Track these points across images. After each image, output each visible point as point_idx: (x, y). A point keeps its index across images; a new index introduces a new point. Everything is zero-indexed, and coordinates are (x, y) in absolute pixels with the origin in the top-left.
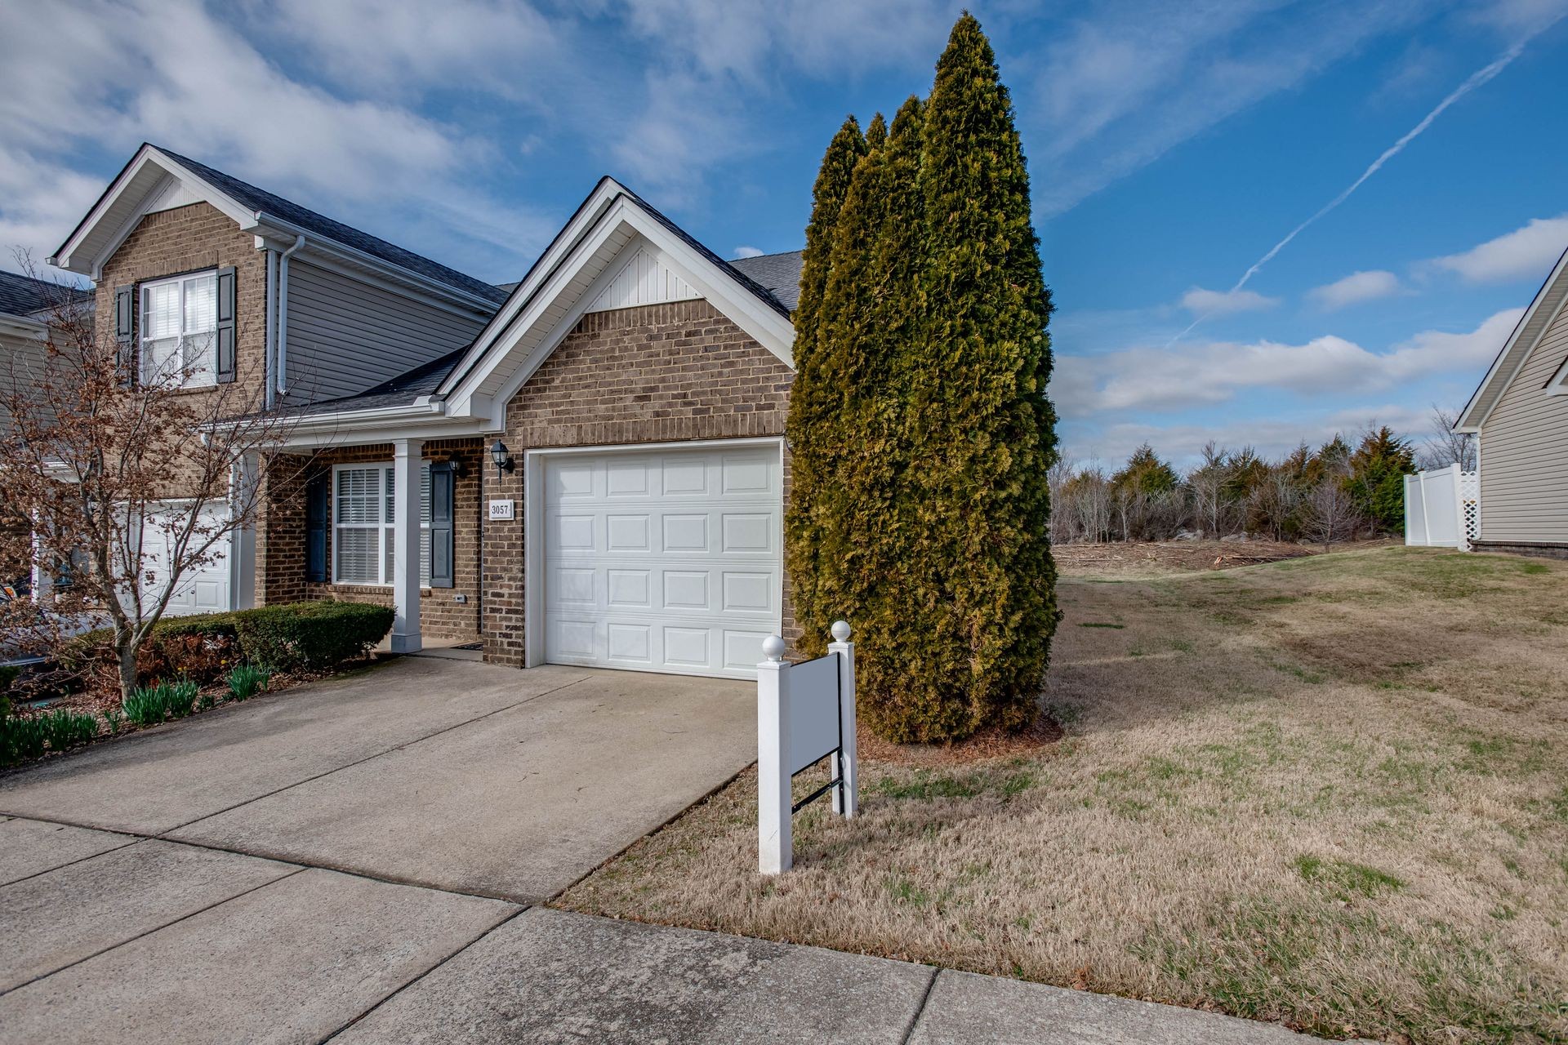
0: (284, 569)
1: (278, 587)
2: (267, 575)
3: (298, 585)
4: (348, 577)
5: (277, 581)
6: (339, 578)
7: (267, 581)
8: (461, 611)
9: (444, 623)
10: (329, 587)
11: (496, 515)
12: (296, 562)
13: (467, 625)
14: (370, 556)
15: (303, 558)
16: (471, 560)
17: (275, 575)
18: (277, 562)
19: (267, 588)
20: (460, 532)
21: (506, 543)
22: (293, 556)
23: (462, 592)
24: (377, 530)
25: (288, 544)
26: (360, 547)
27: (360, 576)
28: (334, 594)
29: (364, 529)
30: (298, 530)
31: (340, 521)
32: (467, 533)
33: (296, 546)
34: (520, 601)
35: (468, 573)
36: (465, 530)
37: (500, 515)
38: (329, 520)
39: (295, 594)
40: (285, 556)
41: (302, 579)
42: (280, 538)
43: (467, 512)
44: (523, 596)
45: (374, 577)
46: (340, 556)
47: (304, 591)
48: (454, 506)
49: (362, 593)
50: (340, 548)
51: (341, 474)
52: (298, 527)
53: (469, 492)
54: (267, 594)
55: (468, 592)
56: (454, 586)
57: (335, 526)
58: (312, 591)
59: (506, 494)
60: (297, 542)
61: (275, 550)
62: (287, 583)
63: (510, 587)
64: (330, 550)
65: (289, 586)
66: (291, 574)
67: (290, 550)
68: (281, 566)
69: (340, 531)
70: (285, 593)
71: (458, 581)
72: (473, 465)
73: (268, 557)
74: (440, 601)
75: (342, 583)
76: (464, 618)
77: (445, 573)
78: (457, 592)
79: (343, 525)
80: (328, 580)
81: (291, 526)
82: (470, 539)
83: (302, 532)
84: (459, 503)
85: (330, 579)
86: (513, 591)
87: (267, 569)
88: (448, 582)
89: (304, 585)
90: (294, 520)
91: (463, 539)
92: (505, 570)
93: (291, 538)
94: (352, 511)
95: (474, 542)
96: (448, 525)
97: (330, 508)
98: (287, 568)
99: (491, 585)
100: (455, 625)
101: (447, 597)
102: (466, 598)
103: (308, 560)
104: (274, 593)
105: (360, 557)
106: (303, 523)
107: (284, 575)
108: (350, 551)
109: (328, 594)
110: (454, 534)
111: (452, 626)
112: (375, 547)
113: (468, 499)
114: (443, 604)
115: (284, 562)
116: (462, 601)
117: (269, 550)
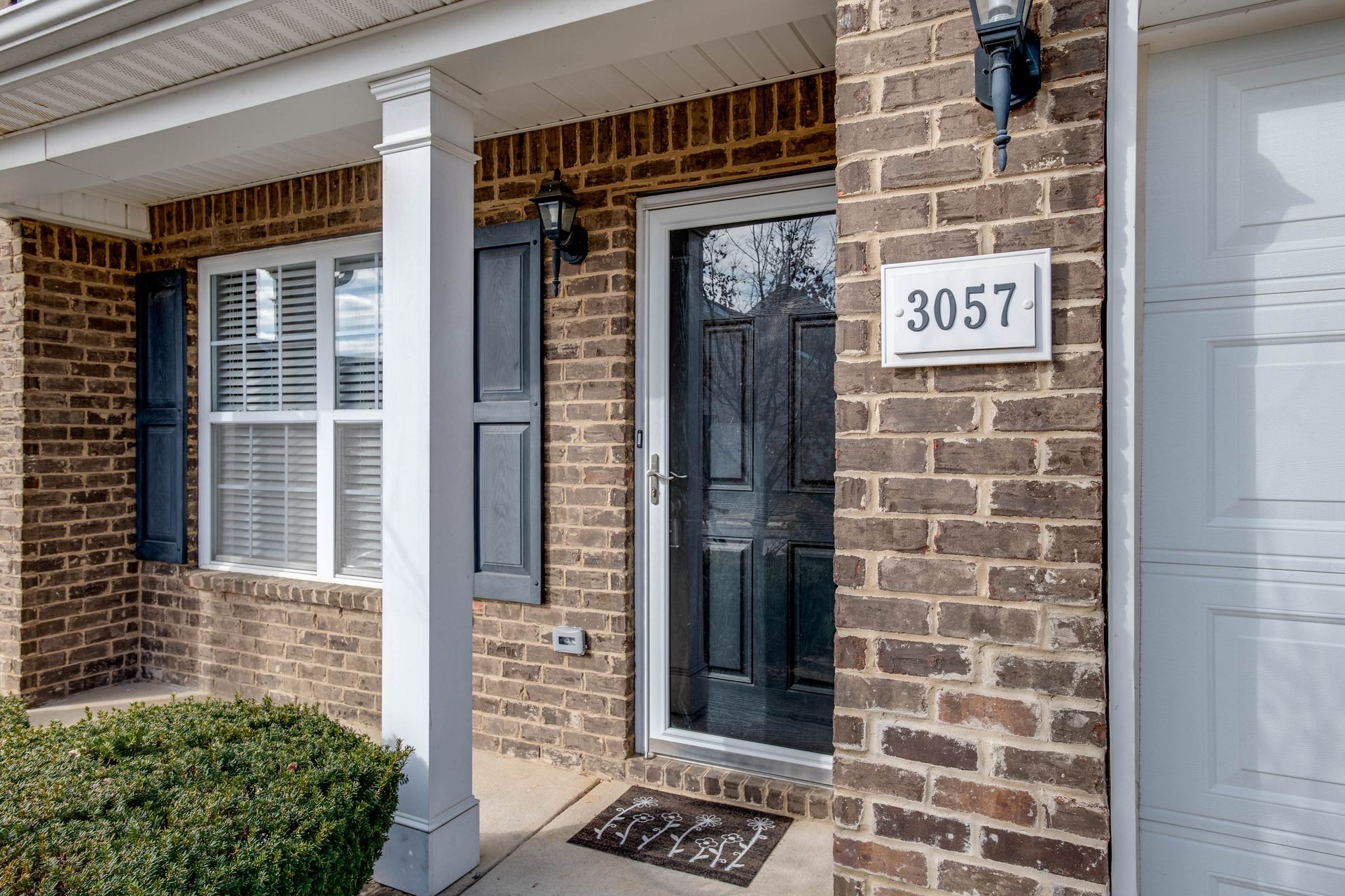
0: (76, 530)
1: (61, 578)
2: (26, 550)
3: (115, 570)
4: (238, 551)
5: (57, 564)
6: (216, 555)
7: (25, 567)
8: (571, 679)
9: (511, 710)
10: (193, 576)
11: (935, 338)
12: (111, 510)
13: (589, 724)
14: (295, 497)
15: (129, 501)
16: (606, 519)
17: (52, 548)
18: (56, 514)
19: (26, 584)
20: (564, 434)
21: (984, 486)
22: (102, 496)
23: (573, 620)
24: (311, 427)
25: (86, 465)
26: (269, 474)
27: (267, 549)
28: (204, 596)
29: (279, 427)
30: (114, 430)
31: (219, 406)
32: (588, 435)
33: (110, 470)
34: (1089, 801)
35: (591, 561)
36: (582, 425)
37: (961, 337)
38: (192, 402)
39: (108, 593)
40: (80, 498)
41: (127, 553)
42: (64, 449)
43: (590, 370)
44: (1103, 779)
45: (305, 554)
46: (219, 497)
47: (133, 583)
48: (544, 352)
49: (272, 599)
50: (219, 475)
51: (222, 282)
52: (114, 420)
53: (596, 306)
54: (25, 600)
55: (595, 621)
56: (545, 599)
57: (207, 417)
58: (153, 583)
59: (986, 231)
60: (112, 459)
61: (50, 482)
62: (85, 567)
63: (1023, 721)
64: (195, 480)
65: (91, 574)
66: (97, 543)
67: (92, 481)
68: (68, 524)
69: (218, 429)
70: (77, 593)
71: (556, 585)
72: (607, 219)
73: (26, 501)
74: (499, 640)
75: (225, 567)
76: (578, 701)
77: (515, 558)
78: (554, 619)
79: (227, 417)
80: (189, 558)
81: (94, 418)
82: (601, 454)
83: (125, 433)
84: (558, 342)
85: (196, 556)
86: (1043, 742)
87: (26, 534)
88: (526, 584)
89: (133, 568)
90: (104, 404)
91: (576, 454)
92: (980, 623)
93: (94, 449)
94: (246, 380)
95: (613, 463)
96: (526, 409)
97: (192, 371)
98: (86, 528)
99: (884, 696)
100: (550, 718)
101: (521, 632)
102: (587, 640)
103: (142, 508)
104: (47, 596)
105: (269, 500)
106: (129, 411)
107: (75, 546)
108: (243, 485)
109: (189, 594)
110: (544, 437)
111: (538, 723)
112: (307, 474)
113: (591, 329)
114: (510, 651)
115: (75, 513)
116: (576, 647)
117: (29, 483)
